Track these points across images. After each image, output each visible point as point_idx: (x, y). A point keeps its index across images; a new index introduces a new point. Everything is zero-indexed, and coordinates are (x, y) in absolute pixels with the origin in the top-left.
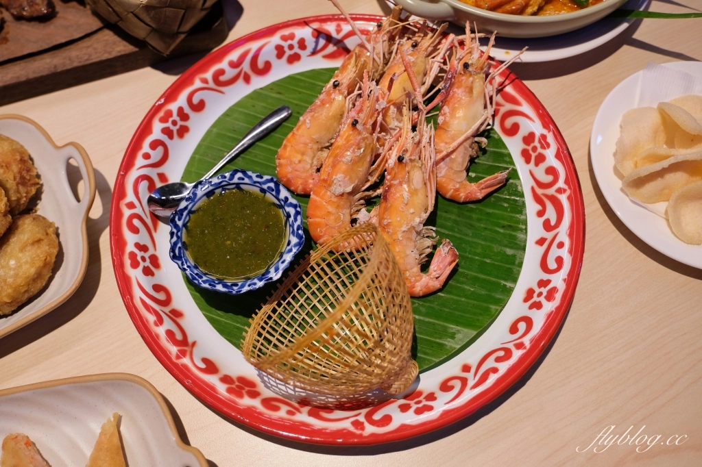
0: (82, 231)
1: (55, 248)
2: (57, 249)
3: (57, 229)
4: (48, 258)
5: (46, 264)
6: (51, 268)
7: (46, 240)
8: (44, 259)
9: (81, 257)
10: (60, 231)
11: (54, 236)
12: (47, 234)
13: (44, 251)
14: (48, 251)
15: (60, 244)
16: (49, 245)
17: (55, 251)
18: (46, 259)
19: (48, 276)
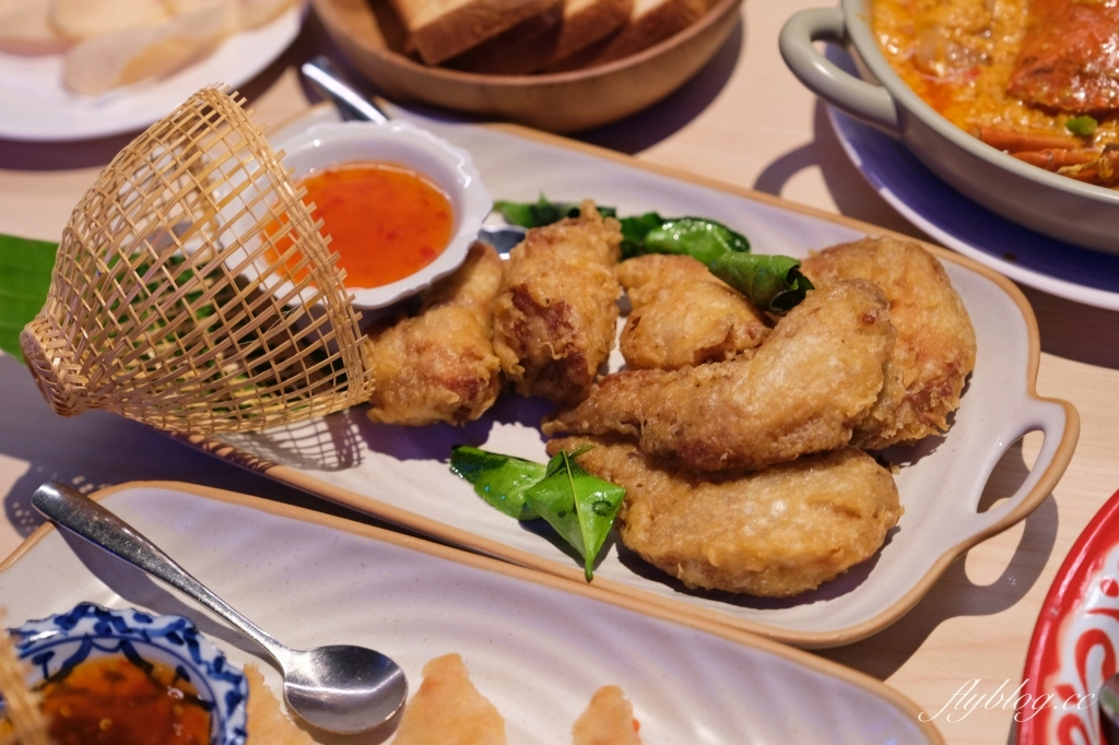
0: (937, 562)
1: (866, 548)
2: (867, 555)
3: (897, 529)
4: (839, 555)
5: (825, 561)
6: (826, 577)
7: (863, 522)
8: (833, 547)
9: (893, 602)
10: (896, 537)
11: (882, 530)
12: (876, 516)
13: (843, 538)
14: (851, 541)
15: (876, 556)
16: (862, 535)
17: (862, 554)
18: (834, 551)
19: (808, 586)
